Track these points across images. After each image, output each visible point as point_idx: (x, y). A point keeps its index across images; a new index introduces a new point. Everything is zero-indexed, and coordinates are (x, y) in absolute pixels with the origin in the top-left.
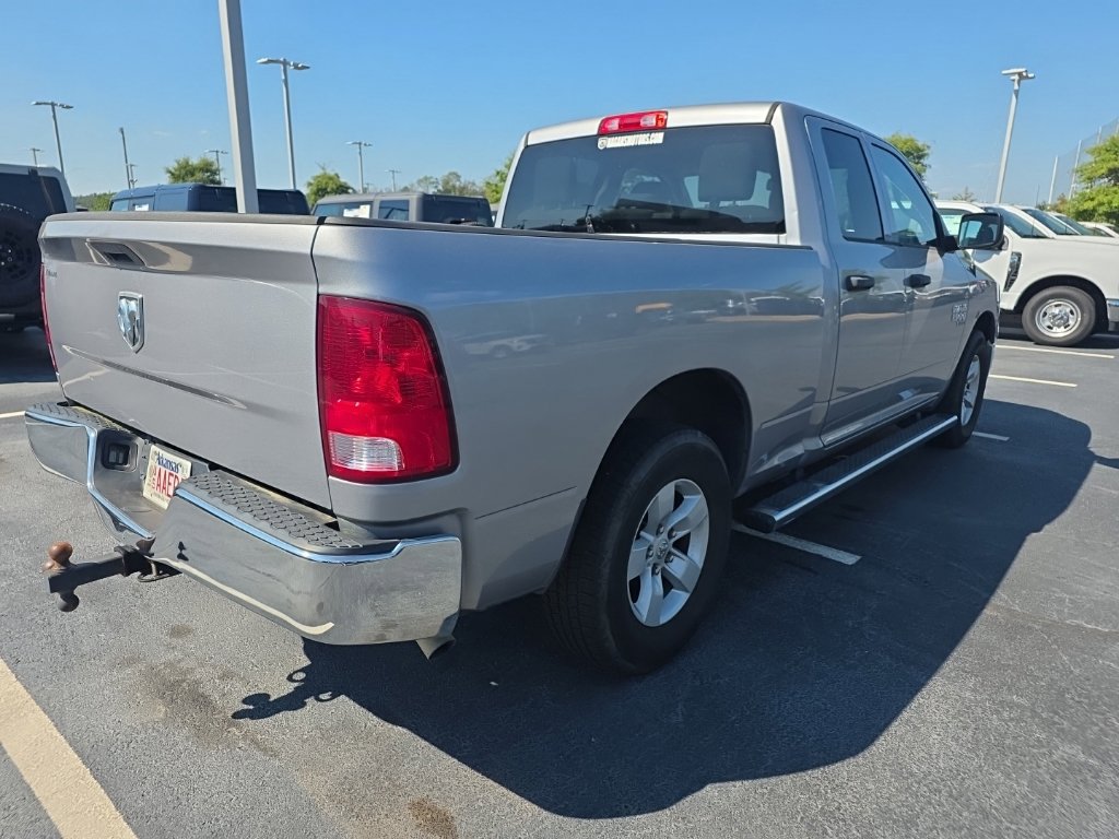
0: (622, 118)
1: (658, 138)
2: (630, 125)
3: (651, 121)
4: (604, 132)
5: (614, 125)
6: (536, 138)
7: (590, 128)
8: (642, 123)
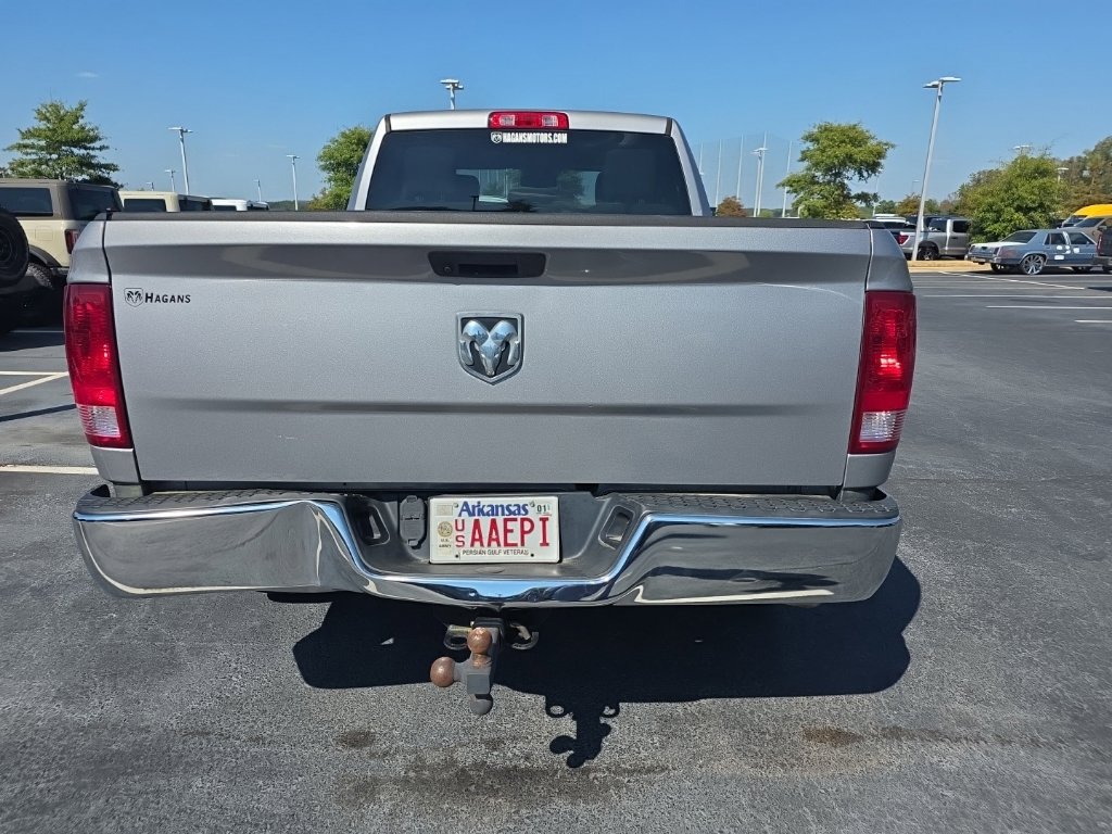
0: (518, 114)
1: (562, 138)
2: (528, 121)
3: (554, 121)
4: (494, 127)
5: (511, 121)
6: (399, 124)
7: (480, 121)
8: (544, 123)
